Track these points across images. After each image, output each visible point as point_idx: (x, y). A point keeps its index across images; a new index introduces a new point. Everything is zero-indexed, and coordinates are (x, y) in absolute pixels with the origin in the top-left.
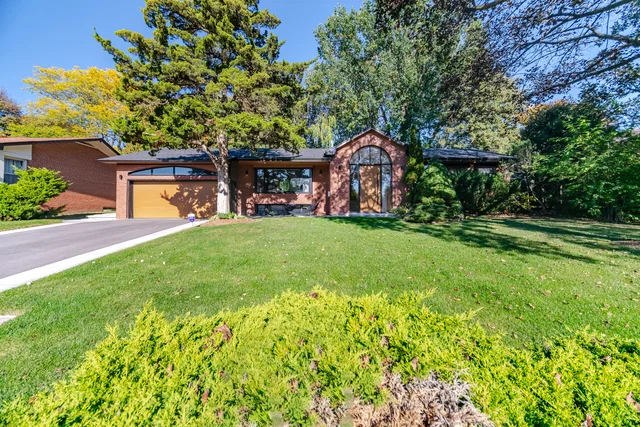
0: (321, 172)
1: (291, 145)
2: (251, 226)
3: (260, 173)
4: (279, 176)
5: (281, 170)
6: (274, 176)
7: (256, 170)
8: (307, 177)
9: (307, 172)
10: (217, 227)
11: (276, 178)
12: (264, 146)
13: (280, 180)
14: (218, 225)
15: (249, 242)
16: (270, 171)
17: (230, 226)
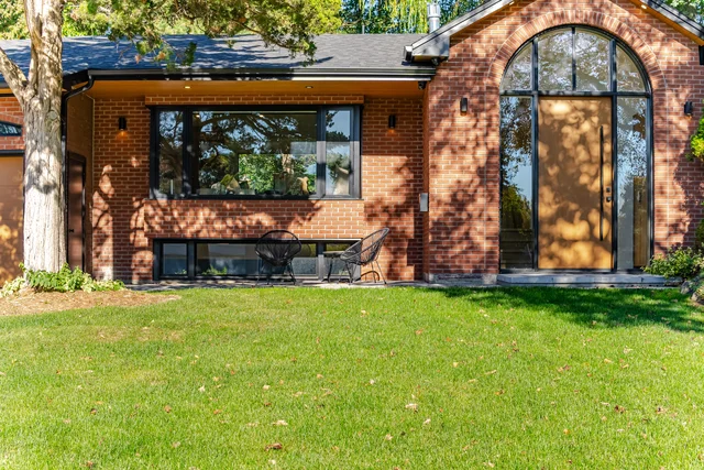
0: (392, 122)
1: (287, 22)
2: (144, 318)
3: (169, 123)
4: (236, 135)
5: (243, 111)
6: (219, 137)
7: (155, 111)
8: (338, 138)
9: (341, 121)
10: (26, 322)
11: (223, 141)
12: (181, 26)
13: (239, 149)
14: (25, 311)
15: (141, 375)
16: (203, 116)
17: (72, 317)
